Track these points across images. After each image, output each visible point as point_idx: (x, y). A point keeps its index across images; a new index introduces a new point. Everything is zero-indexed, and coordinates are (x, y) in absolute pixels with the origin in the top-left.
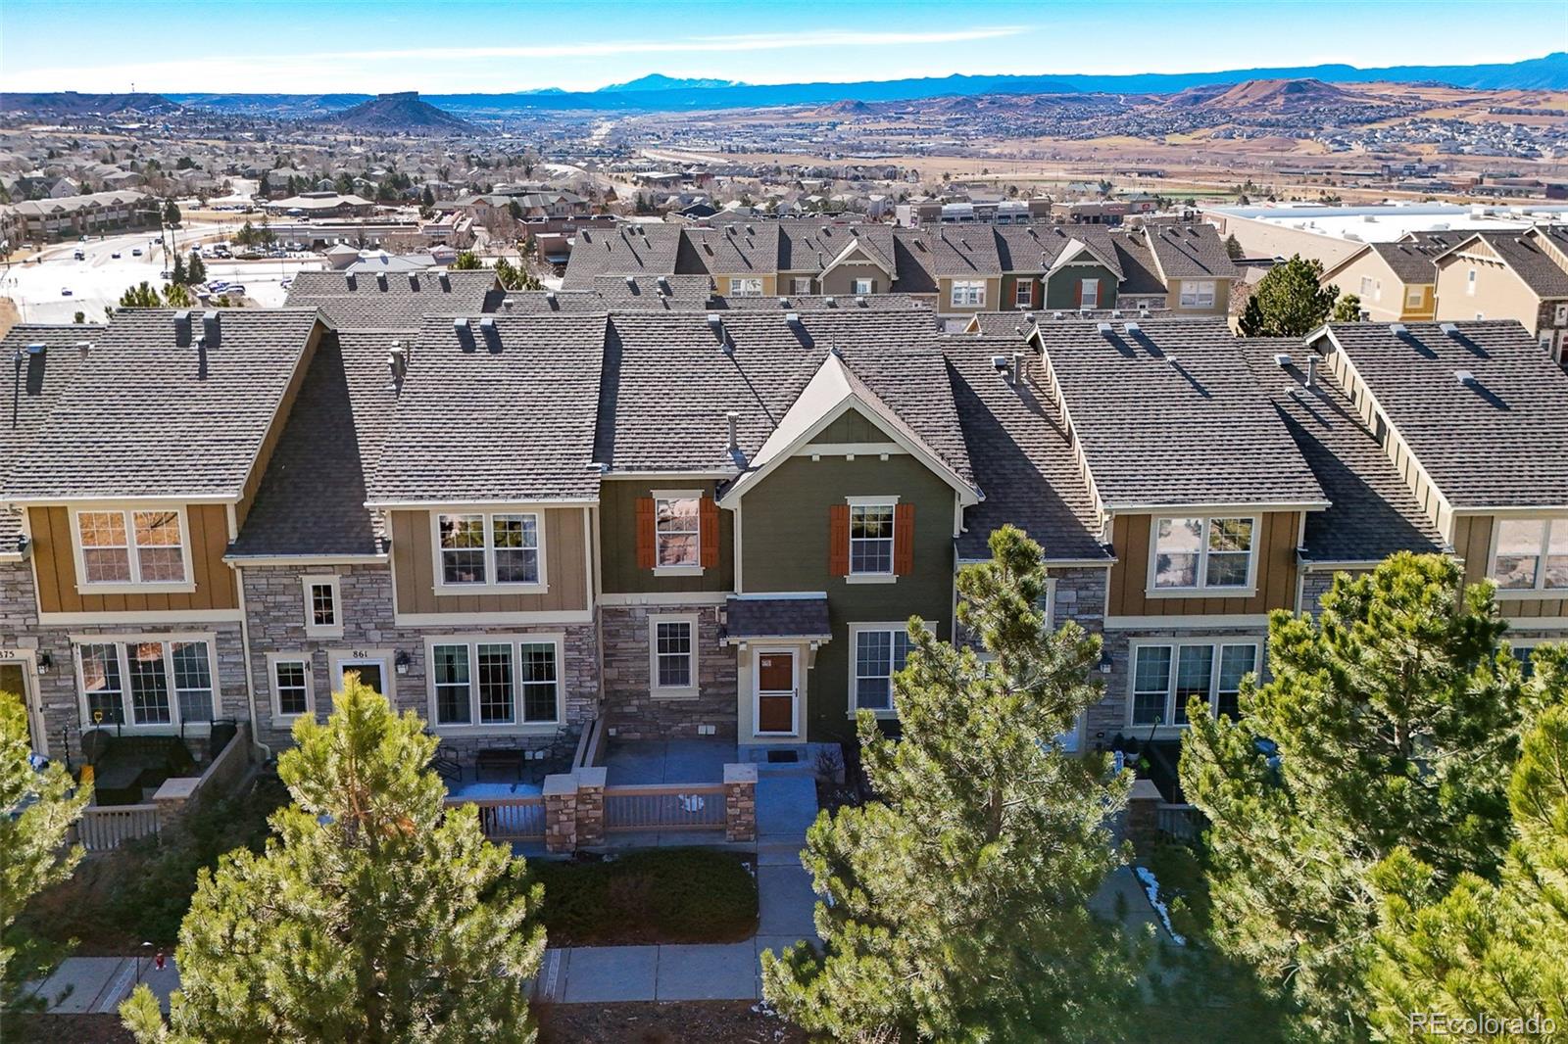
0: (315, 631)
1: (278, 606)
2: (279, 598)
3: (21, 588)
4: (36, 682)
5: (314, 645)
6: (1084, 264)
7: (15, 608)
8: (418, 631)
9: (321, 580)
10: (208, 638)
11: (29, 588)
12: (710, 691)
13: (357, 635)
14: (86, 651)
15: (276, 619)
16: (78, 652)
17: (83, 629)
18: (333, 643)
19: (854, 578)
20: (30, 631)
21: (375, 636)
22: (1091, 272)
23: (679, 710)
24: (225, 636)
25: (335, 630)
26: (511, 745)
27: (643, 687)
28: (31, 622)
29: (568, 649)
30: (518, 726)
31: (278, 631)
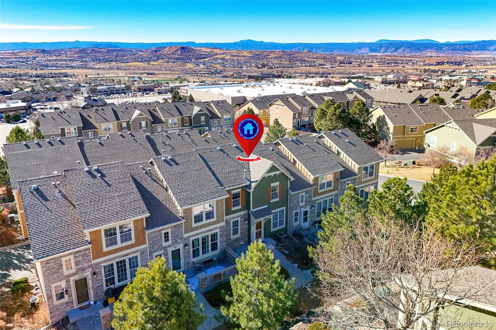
0: (165, 244)
1: (156, 240)
2: (156, 238)
3: (87, 255)
4: (90, 281)
5: (165, 248)
6: (201, 113)
7: (85, 261)
8: (189, 237)
9: (166, 231)
10: (138, 254)
11: (89, 254)
12: (243, 234)
13: (175, 242)
14: (105, 267)
15: (156, 244)
16: (103, 268)
17: (105, 261)
18: (169, 246)
19: (272, 201)
20: (89, 267)
21: (179, 241)
22: (203, 115)
23: (237, 240)
24: (143, 252)
25: (170, 242)
26: (209, 259)
27: (229, 237)
28: (90, 264)
29: (220, 232)
30: (210, 254)
31: (156, 247)
